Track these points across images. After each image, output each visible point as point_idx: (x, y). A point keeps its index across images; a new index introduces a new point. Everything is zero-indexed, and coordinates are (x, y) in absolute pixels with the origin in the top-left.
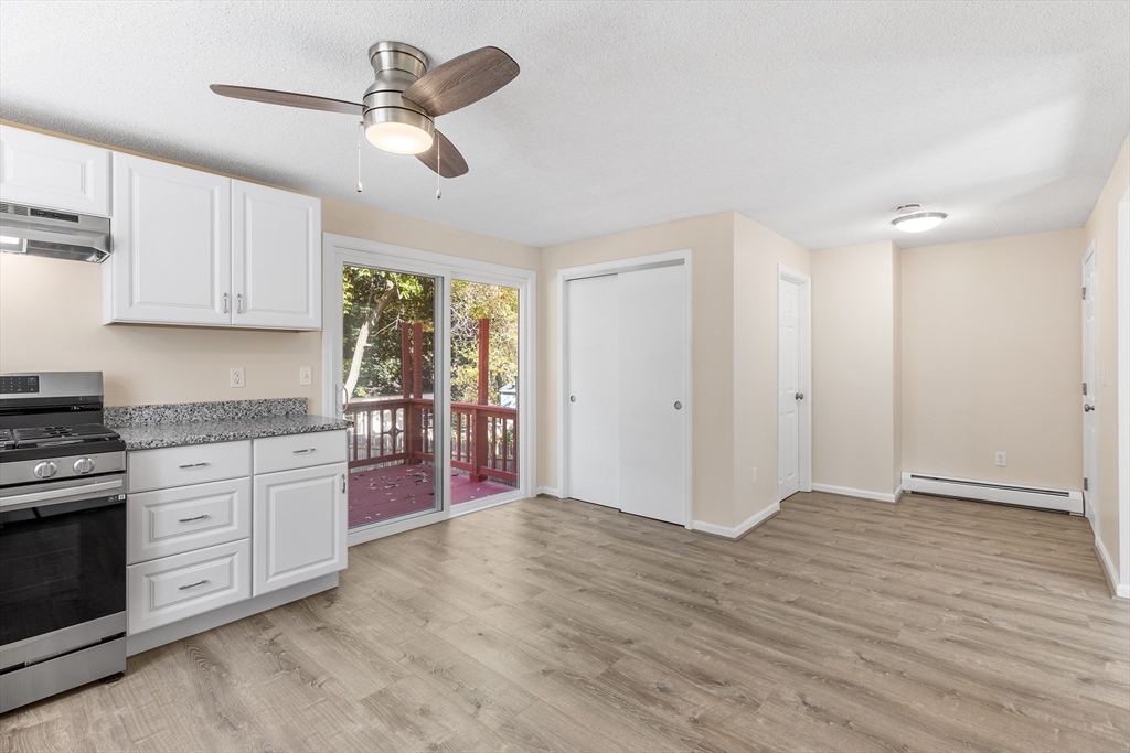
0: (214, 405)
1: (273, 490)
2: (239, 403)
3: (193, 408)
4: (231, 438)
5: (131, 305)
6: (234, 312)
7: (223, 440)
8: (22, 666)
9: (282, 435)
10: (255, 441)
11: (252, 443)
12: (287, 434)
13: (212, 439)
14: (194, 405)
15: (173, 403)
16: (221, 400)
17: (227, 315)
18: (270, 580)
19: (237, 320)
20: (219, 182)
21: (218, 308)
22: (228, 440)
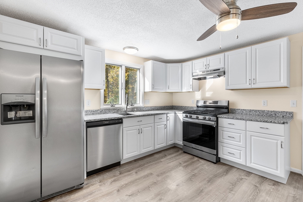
0: (256, 111)
1: (253, 137)
2: (264, 111)
3: (250, 111)
4: (239, 119)
5: (228, 85)
6: (253, 84)
7: (237, 119)
8: (203, 151)
9: (255, 121)
10: (247, 121)
11: (246, 122)
12: (257, 121)
13: (234, 118)
14: (251, 110)
15: (245, 109)
16: (258, 109)
17: (250, 85)
18: (251, 164)
19: (253, 86)
20: (248, 49)
21: (248, 84)
22: (238, 119)
